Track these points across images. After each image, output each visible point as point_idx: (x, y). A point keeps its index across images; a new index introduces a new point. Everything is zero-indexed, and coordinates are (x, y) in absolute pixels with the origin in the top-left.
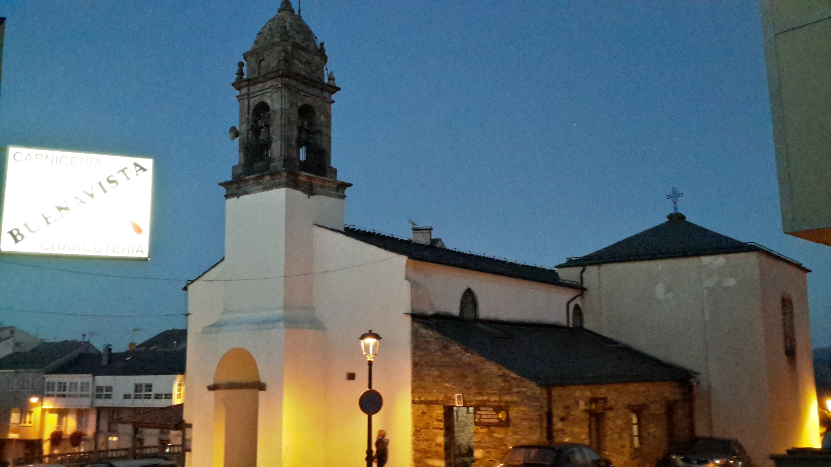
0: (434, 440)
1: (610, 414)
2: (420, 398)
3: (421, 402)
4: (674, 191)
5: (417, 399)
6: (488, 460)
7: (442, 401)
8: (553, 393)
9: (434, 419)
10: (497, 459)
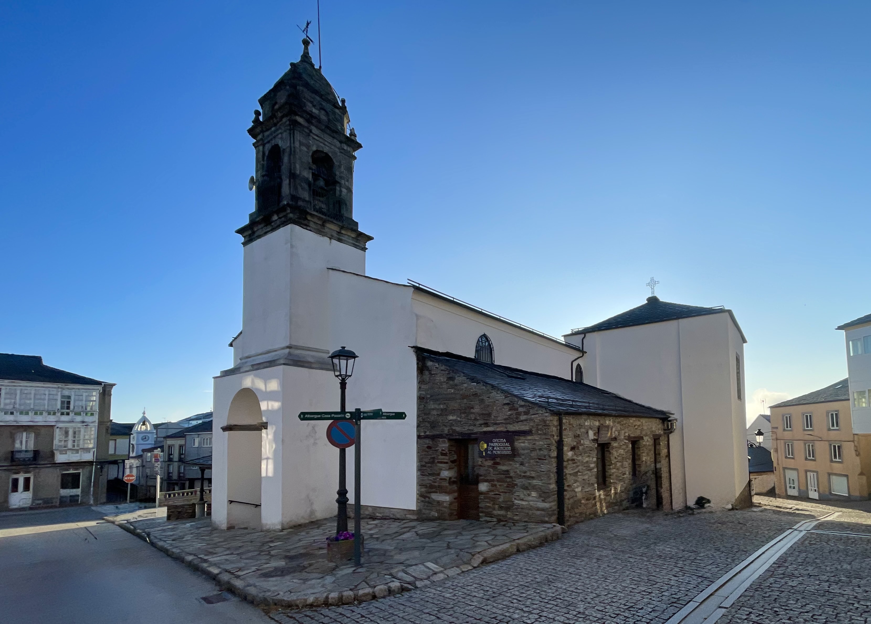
0: (439, 474)
1: (615, 444)
2: (425, 432)
3: (427, 437)
4: (652, 279)
5: (422, 434)
6: (493, 493)
7: (447, 435)
8: (564, 421)
9: (439, 453)
10: (502, 492)
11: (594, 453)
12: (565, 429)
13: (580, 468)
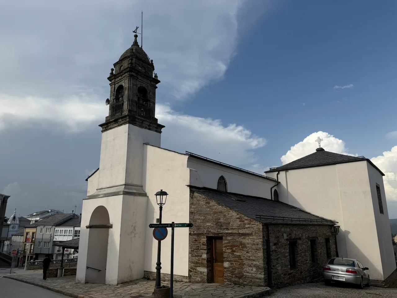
0: (201, 256)
2: (194, 232)
5: (192, 233)
6: (232, 268)
7: (206, 234)
8: (270, 228)
9: (201, 244)
10: (237, 268)
11: (288, 247)
12: (270, 233)
13: (280, 256)
